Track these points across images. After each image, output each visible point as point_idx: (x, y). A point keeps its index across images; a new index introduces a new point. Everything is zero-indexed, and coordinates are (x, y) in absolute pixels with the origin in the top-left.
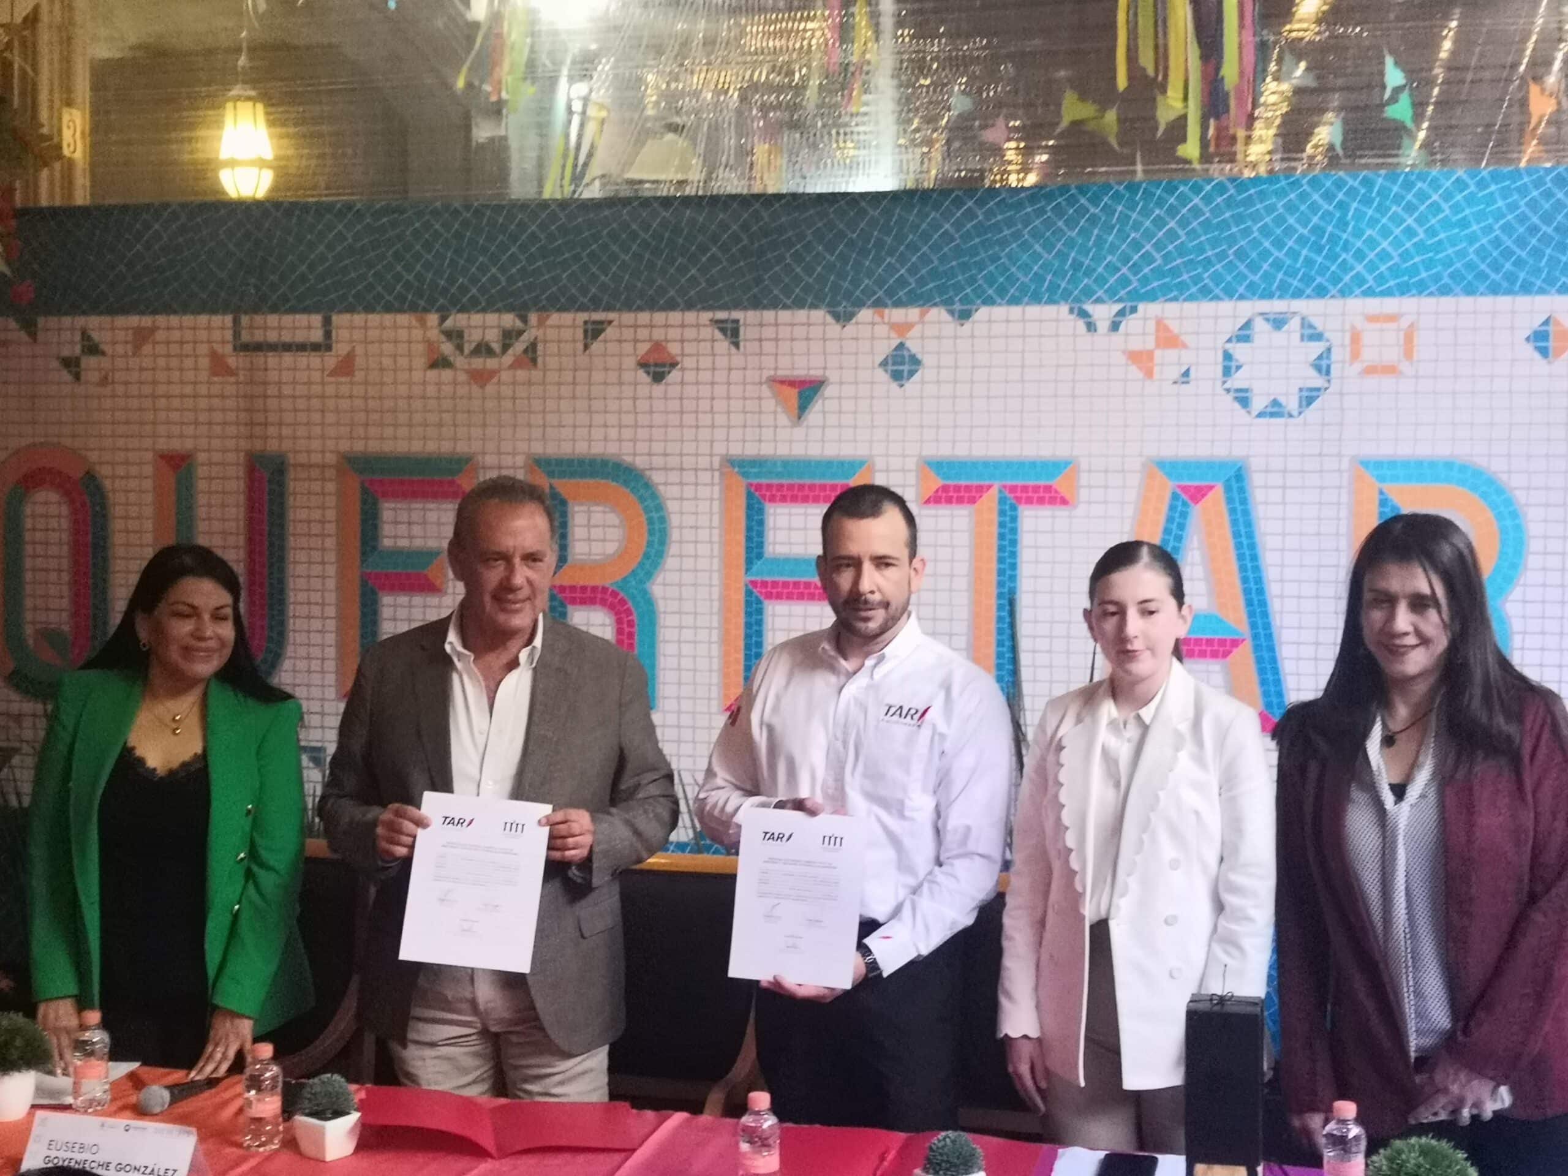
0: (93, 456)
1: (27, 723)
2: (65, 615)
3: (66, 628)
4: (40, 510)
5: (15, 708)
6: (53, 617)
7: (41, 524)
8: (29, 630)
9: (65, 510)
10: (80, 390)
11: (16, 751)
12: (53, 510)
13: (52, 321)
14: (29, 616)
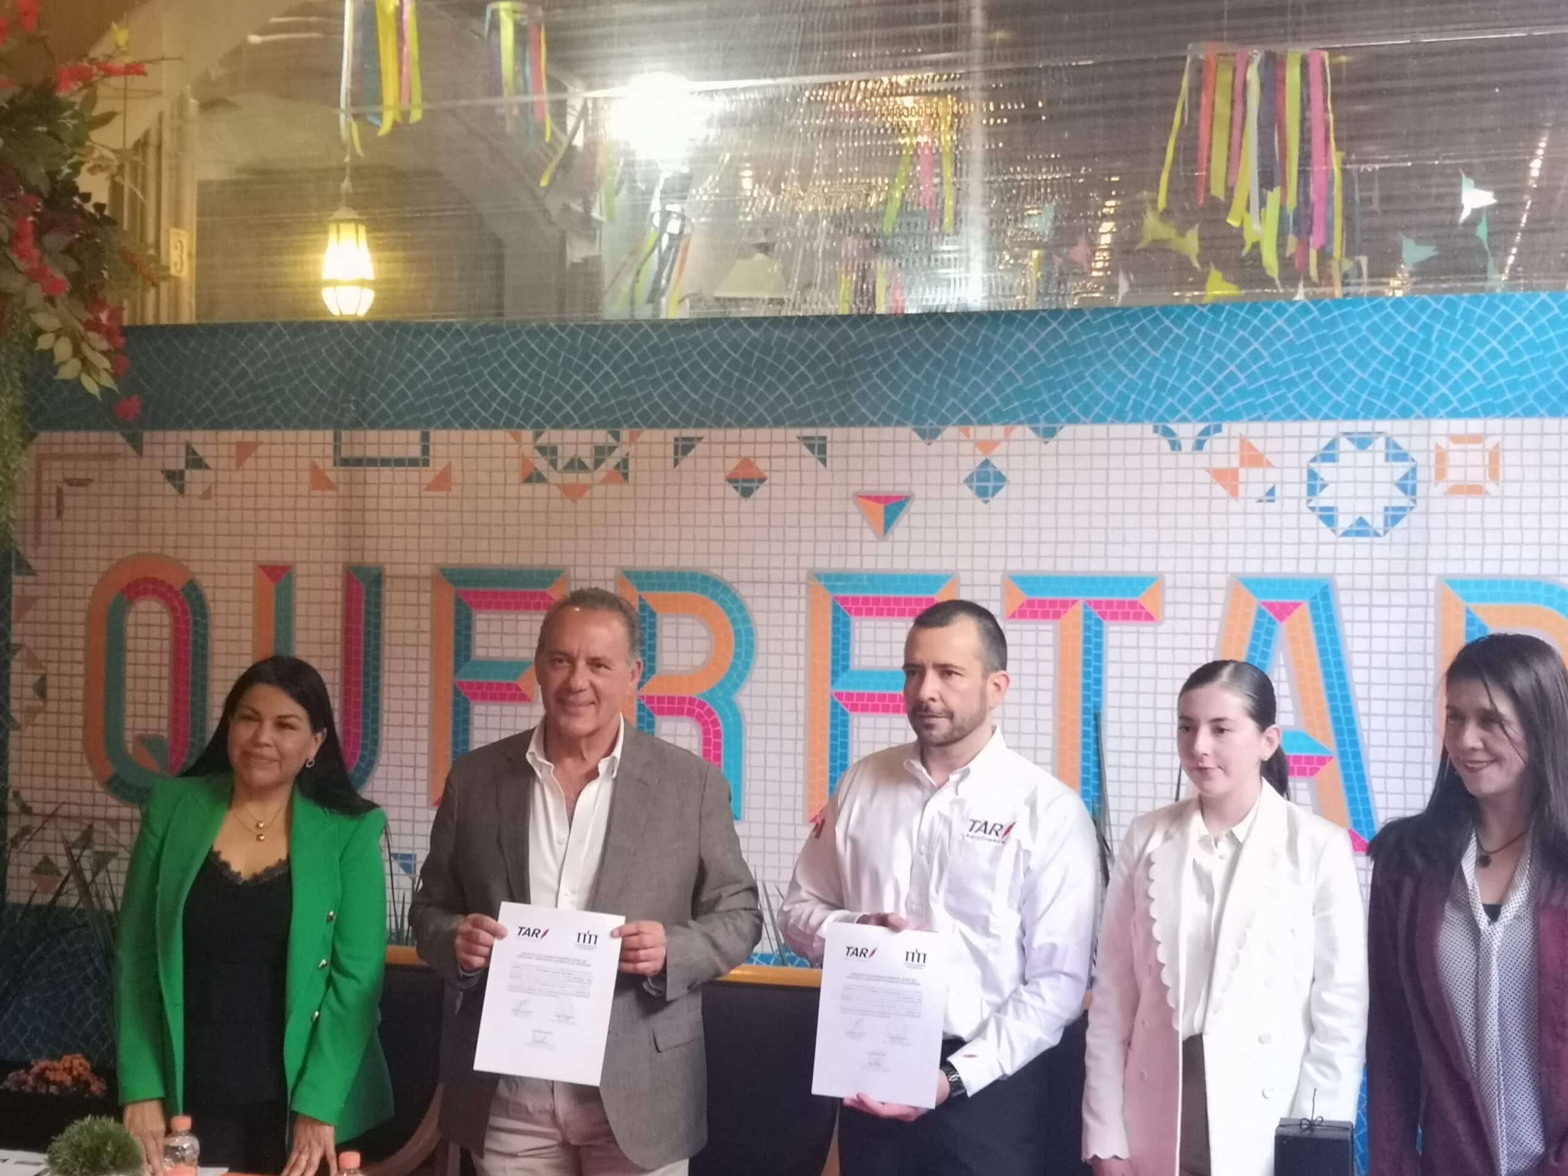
0: (195, 568)
1: (124, 827)
2: (164, 723)
3: (165, 735)
4: (142, 619)
5: (112, 813)
6: (153, 724)
7: (142, 632)
8: (129, 736)
9: (166, 619)
10: (183, 502)
11: (114, 855)
12: (155, 619)
13: (158, 435)
14: (128, 722)
